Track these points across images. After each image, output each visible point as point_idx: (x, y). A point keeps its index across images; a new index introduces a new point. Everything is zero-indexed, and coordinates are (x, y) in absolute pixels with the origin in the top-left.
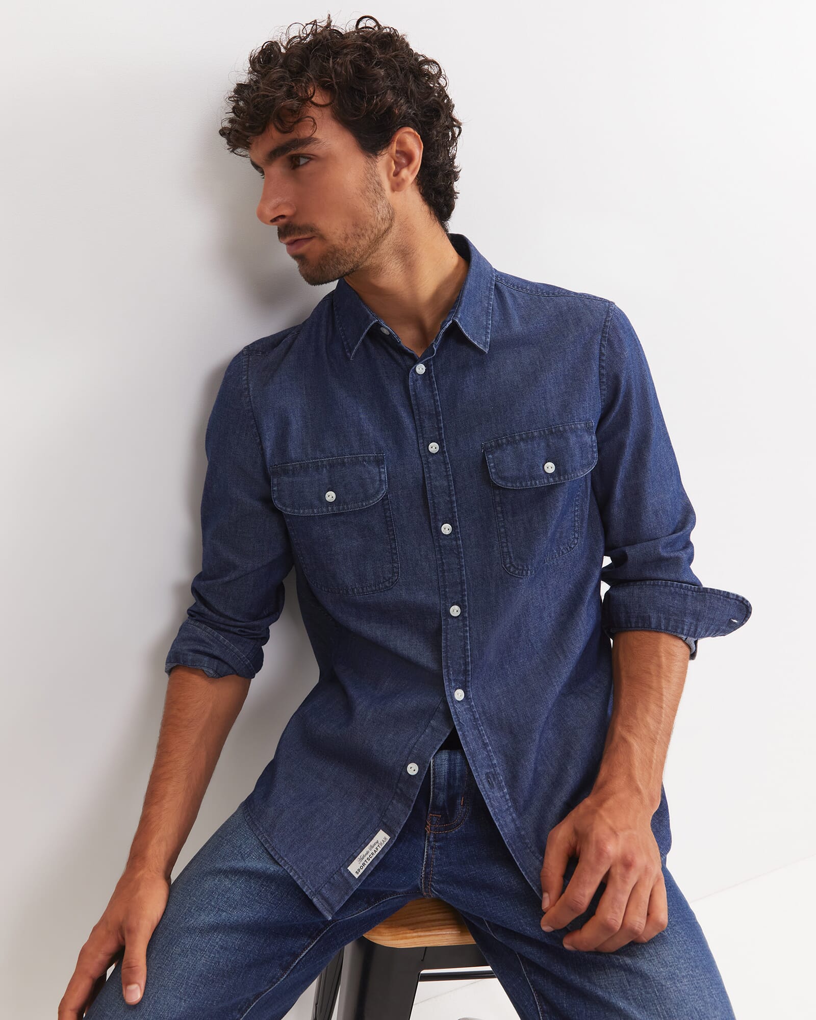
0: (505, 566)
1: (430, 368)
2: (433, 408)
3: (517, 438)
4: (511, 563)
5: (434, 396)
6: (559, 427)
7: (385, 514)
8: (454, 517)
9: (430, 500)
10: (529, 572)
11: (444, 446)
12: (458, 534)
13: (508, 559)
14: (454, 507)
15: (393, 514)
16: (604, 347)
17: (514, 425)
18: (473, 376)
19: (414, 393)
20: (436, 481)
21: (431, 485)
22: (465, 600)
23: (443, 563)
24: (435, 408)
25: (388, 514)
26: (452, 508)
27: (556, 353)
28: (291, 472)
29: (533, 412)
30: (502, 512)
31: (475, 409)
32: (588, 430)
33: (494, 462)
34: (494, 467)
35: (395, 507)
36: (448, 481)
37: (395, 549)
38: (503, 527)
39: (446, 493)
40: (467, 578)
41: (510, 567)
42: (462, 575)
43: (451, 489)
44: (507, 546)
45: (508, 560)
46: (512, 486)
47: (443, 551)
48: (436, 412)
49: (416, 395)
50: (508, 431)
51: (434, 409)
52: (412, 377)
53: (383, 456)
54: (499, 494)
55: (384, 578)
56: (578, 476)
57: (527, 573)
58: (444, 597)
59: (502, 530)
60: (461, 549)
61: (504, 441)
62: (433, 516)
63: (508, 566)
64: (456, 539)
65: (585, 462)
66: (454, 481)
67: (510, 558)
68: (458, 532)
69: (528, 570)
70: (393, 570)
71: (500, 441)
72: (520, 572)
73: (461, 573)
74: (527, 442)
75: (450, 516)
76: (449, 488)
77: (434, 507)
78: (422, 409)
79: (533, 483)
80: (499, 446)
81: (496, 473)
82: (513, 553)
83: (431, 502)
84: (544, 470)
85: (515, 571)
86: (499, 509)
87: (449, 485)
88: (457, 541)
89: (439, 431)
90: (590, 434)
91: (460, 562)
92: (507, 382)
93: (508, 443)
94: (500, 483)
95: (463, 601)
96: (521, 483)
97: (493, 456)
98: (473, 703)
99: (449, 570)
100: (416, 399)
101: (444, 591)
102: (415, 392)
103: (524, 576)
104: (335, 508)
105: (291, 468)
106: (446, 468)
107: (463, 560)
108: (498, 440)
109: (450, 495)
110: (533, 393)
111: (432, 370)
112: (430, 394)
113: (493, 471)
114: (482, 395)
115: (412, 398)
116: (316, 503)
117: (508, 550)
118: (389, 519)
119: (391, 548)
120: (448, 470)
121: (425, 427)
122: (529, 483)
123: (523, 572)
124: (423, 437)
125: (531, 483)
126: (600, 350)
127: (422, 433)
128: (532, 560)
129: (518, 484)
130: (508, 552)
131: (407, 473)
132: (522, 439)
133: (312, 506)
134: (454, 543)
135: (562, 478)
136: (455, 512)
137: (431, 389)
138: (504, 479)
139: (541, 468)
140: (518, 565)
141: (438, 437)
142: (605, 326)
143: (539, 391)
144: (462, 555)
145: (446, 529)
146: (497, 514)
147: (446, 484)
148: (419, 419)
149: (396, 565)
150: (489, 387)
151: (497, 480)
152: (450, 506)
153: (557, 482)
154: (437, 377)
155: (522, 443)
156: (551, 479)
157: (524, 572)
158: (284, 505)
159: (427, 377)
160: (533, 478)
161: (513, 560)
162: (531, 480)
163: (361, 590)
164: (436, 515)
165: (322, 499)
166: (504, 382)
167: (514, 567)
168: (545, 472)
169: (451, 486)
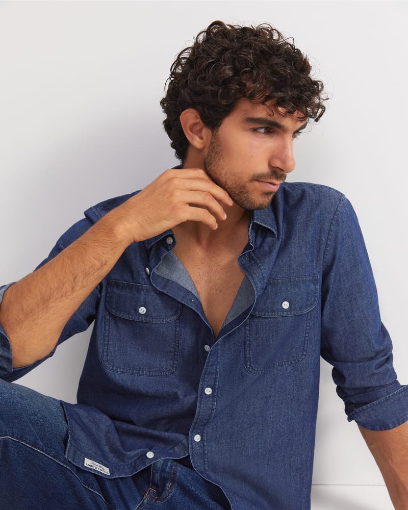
0: (246, 366)
4: (250, 365)
6: (296, 278)
7: (176, 329)
16: (333, 225)
28: (120, 287)
30: (249, 331)
32: (314, 282)
37: (177, 352)
38: (249, 340)
41: (249, 368)
44: (249, 354)
46: (259, 314)
55: (166, 369)
65: (309, 303)
67: (250, 362)
72: (256, 372)
79: (273, 314)
82: (253, 359)
84: (282, 306)
85: (252, 371)
86: (247, 328)
90: (315, 284)
95: (215, 385)
96: (265, 313)
98: (206, 444)
101: (204, 376)
104: (144, 318)
105: (121, 284)
107: (219, 359)
116: (133, 312)
118: (177, 333)
119: (175, 351)
122: (270, 314)
126: (330, 227)
129: (263, 314)
130: (250, 357)
132: (270, 283)
133: (129, 313)
135: (292, 313)
139: (280, 304)
140: (255, 367)
142: (337, 209)
144: (219, 355)
153: (289, 315)
156: (286, 313)
157: (258, 372)
158: (111, 307)
160: (273, 311)
161: (252, 364)
163: (148, 373)
165: (136, 310)
167: (252, 368)
168: (282, 308)
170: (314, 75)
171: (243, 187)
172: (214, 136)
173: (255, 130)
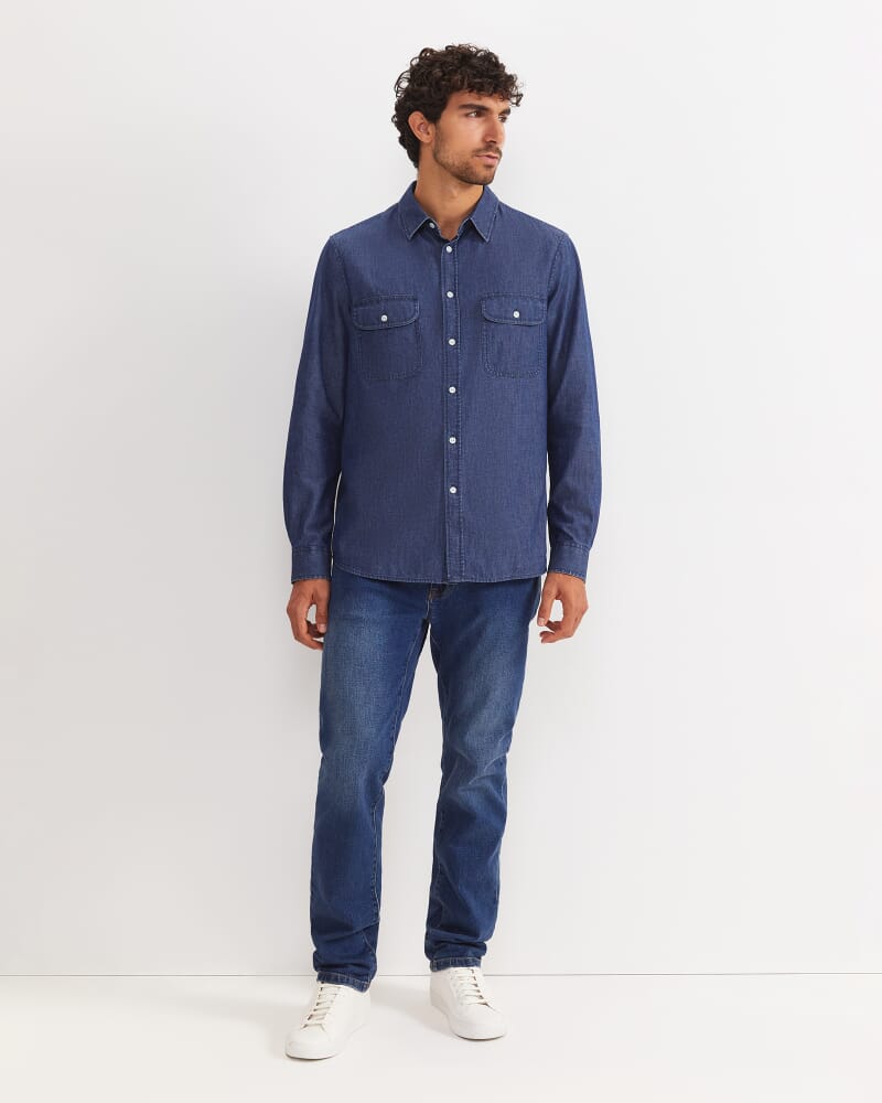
1: (455, 249)
14: (458, 329)
16: (557, 256)
19: (443, 262)
30: (486, 335)
33: (485, 305)
59: (485, 346)
60: (459, 354)
61: (493, 295)
65: (537, 318)
67: (488, 363)
68: (459, 345)
75: (455, 335)
78: (447, 272)
88: (457, 350)
89: (455, 285)
90: (542, 303)
113: (484, 310)
115: (442, 265)
116: (376, 322)
117: (487, 358)
121: (447, 282)
122: (504, 321)
136: (458, 333)
142: (560, 244)
148: (444, 277)
155: (503, 298)
158: (359, 324)
159: (453, 254)
160: (506, 318)
165: (379, 320)
170: (508, 71)
171: (467, 163)
172: (436, 128)
173: (467, 115)
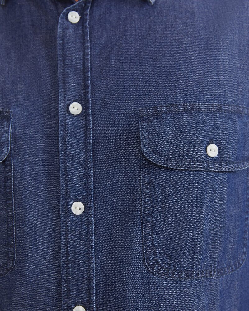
0: (148, 263)
1: (85, 17)
2: (82, 62)
3: (180, 108)
4: (155, 259)
5: (84, 49)
6: (229, 105)
7: (6, 182)
8: (88, 194)
9: (62, 171)
10: (176, 273)
11: (89, 108)
12: (91, 217)
13: (152, 254)
14: (90, 182)
15: (15, 185)
17: (178, 93)
18: (136, 31)
19: (61, 42)
20: (71, 149)
21: (65, 152)
22: (93, 300)
23: (68, 251)
24: (84, 62)
25: (8, 184)
26: (88, 183)
27: (233, 23)
29: (202, 82)
31: (132, 68)
33: (148, 131)
34: (148, 137)
35: (18, 175)
36: (86, 151)
38: (150, 215)
39: (81, 164)
40: (97, 273)
41: (154, 265)
42: (89, 269)
43: (89, 160)
44: (152, 239)
45: (152, 257)
46: (167, 164)
47: (69, 237)
48: (84, 67)
49: (63, 44)
50: (170, 99)
51: (82, 64)
52: (62, 23)
53: (9, 113)
54: (150, 173)
56: (238, 167)
57: (173, 274)
58: (66, 294)
59: (148, 219)
60: (92, 236)
61: (164, 109)
62: (64, 191)
63: (152, 263)
64: (88, 223)
66: (94, 150)
67: (155, 254)
68: (91, 214)
69: (174, 271)
70: (8, 254)
71: (159, 108)
72: (166, 271)
73: (89, 266)
74: (191, 114)
75: (84, 194)
76: (87, 159)
77: (66, 180)
78: (68, 62)
79: (191, 164)
80: (157, 114)
81: (149, 145)
82: (159, 248)
83: (64, 173)
84: (206, 152)
85: (160, 270)
86: (147, 191)
87: (87, 156)
88: (88, 226)
89: (84, 90)
91: (89, 252)
92: (174, 42)
93: (169, 112)
94: (153, 158)
95: (90, 301)
96: (177, 162)
97: (148, 125)
99: (75, 261)
100: (63, 49)
101: (68, 286)
102: (63, 41)
103: (169, 277)
106: (86, 135)
107: (94, 251)
108: (157, 107)
109: (86, 168)
110: (203, 61)
111: (87, 19)
112: (81, 46)
113: (146, 141)
114: (143, 54)
115: (58, 47)
117: (153, 243)
120: (88, 136)
121: (68, 83)
122: (186, 163)
123: (168, 272)
124: (65, 94)
125: (189, 165)
127: (64, 89)
128: (181, 259)
129: (173, 163)
130: (153, 246)
131: (37, 136)
132: (186, 111)
134: (85, 227)
135: (223, 166)
136: (91, 189)
137: (82, 41)
138: (157, 153)
139: (203, 148)
140: (164, 263)
141: (83, 97)
143: (211, 60)
144: (93, 244)
145: (78, 208)
146: (144, 197)
147: (83, 154)
148: (63, 72)
149: (11, 249)
150: (153, 45)
151: (149, 154)
152: (85, 181)
153: (217, 169)
154: (91, 27)
155: (185, 115)
156: (212, 165)
157: (170, 272)
159: (81, 27)
160: (191, 158)
161: (158, 257)
162: (190, 161)
164: (67, 190)
166: (171, 42)
167: (159, 265)
168: (207, 154)
169: (90, 156)
